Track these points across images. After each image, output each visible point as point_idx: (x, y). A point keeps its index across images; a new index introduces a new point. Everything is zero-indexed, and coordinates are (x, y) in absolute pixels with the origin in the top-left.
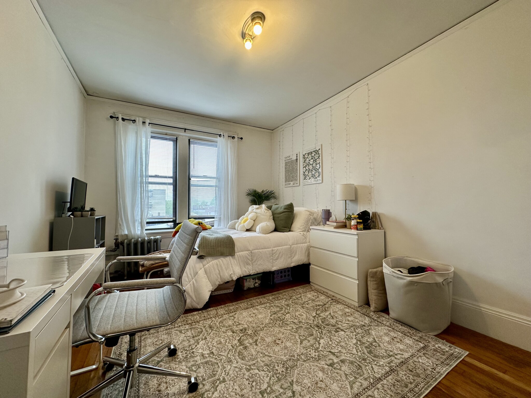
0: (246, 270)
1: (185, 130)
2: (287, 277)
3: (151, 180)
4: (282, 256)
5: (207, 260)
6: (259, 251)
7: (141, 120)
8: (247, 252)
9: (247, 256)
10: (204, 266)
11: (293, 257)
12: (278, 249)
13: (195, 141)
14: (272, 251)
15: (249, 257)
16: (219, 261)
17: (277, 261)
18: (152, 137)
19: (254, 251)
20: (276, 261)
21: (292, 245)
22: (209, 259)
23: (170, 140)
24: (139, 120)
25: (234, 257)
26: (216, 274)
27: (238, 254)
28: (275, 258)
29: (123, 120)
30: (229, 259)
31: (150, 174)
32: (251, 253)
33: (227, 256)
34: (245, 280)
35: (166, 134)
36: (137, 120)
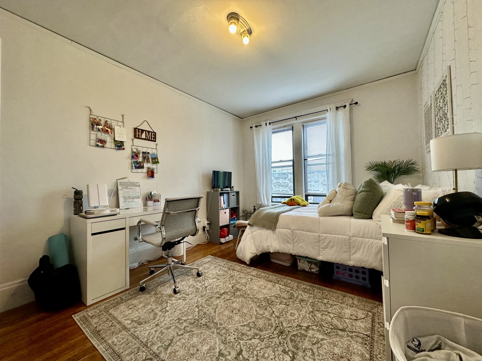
0: (285, 247)
1: (296, 118)
2: (360, 280)
3: (273, 165)
4: (333, 246)
5: (254, 228)
6: (302, 233)
7: (264, 123)
8: (288, 230)
9: (288, 234)
10: (252, 232)
11: (354, 253)
12: (327, 236)
13: (307, 124)
14: (319, 236)
15: (289, 236)
16: (262, 232)
17: (326, 250)
18: (274, 133)
19: (296, 231)
20: (324, 250)
21: (353, 237)
22: (255, 228)
23: (288, 130)
24: (263, 124)
25: (275, 232)
26: (258, 242)
27: (279, 230)
28: (322, 246)
29: (256, 126)
30: (269, 232)
31: (272, 161)
32: (293, 232)
33: (268, 229)
34: (298, 260)
35: (285, 127)
36: (262, 124)
